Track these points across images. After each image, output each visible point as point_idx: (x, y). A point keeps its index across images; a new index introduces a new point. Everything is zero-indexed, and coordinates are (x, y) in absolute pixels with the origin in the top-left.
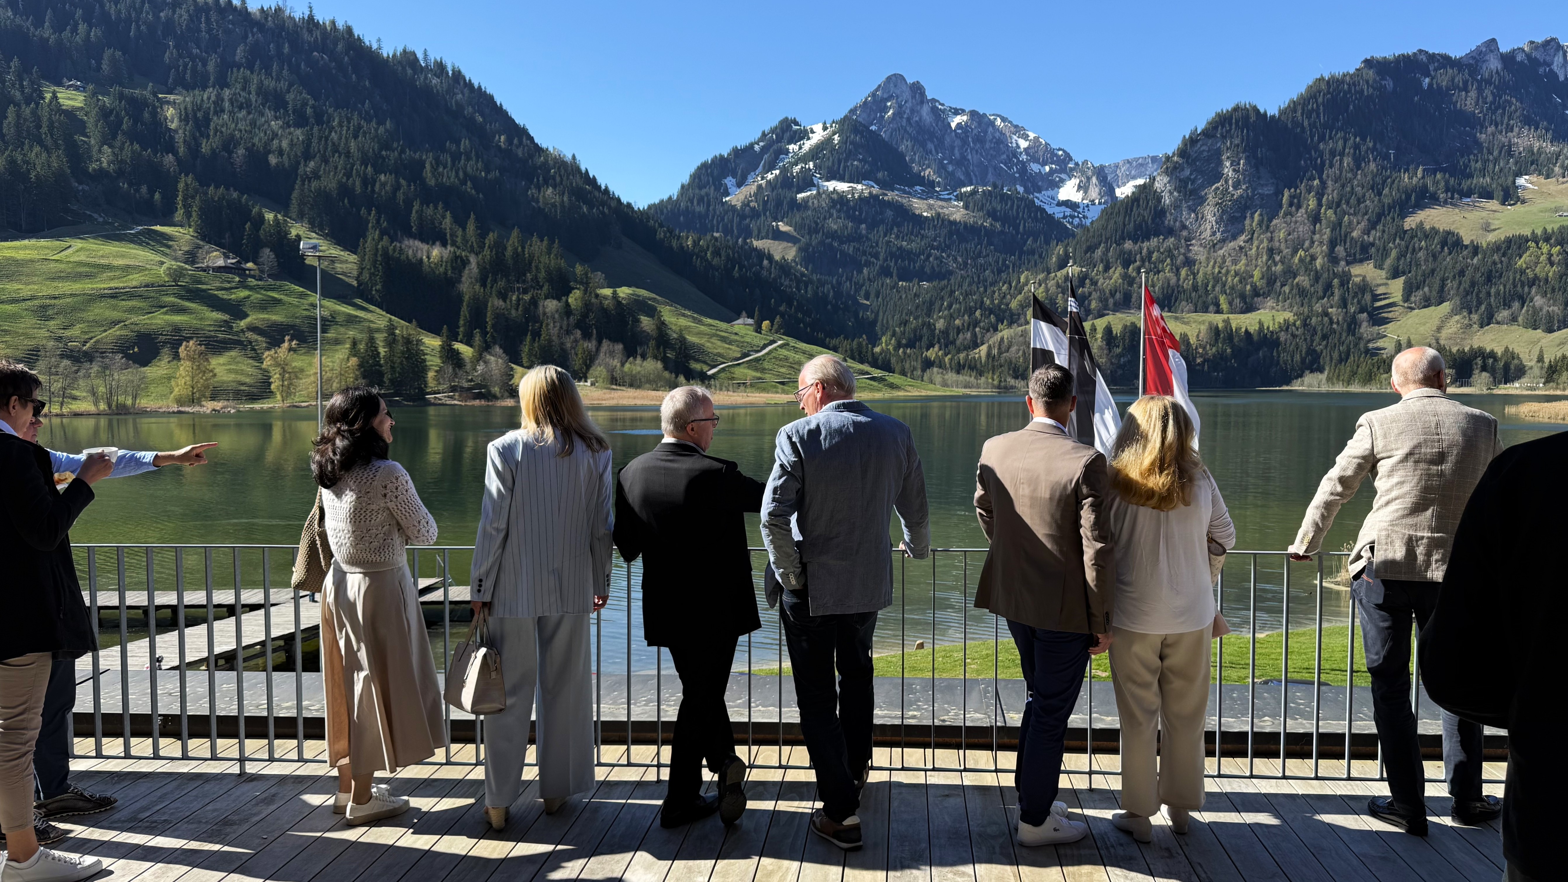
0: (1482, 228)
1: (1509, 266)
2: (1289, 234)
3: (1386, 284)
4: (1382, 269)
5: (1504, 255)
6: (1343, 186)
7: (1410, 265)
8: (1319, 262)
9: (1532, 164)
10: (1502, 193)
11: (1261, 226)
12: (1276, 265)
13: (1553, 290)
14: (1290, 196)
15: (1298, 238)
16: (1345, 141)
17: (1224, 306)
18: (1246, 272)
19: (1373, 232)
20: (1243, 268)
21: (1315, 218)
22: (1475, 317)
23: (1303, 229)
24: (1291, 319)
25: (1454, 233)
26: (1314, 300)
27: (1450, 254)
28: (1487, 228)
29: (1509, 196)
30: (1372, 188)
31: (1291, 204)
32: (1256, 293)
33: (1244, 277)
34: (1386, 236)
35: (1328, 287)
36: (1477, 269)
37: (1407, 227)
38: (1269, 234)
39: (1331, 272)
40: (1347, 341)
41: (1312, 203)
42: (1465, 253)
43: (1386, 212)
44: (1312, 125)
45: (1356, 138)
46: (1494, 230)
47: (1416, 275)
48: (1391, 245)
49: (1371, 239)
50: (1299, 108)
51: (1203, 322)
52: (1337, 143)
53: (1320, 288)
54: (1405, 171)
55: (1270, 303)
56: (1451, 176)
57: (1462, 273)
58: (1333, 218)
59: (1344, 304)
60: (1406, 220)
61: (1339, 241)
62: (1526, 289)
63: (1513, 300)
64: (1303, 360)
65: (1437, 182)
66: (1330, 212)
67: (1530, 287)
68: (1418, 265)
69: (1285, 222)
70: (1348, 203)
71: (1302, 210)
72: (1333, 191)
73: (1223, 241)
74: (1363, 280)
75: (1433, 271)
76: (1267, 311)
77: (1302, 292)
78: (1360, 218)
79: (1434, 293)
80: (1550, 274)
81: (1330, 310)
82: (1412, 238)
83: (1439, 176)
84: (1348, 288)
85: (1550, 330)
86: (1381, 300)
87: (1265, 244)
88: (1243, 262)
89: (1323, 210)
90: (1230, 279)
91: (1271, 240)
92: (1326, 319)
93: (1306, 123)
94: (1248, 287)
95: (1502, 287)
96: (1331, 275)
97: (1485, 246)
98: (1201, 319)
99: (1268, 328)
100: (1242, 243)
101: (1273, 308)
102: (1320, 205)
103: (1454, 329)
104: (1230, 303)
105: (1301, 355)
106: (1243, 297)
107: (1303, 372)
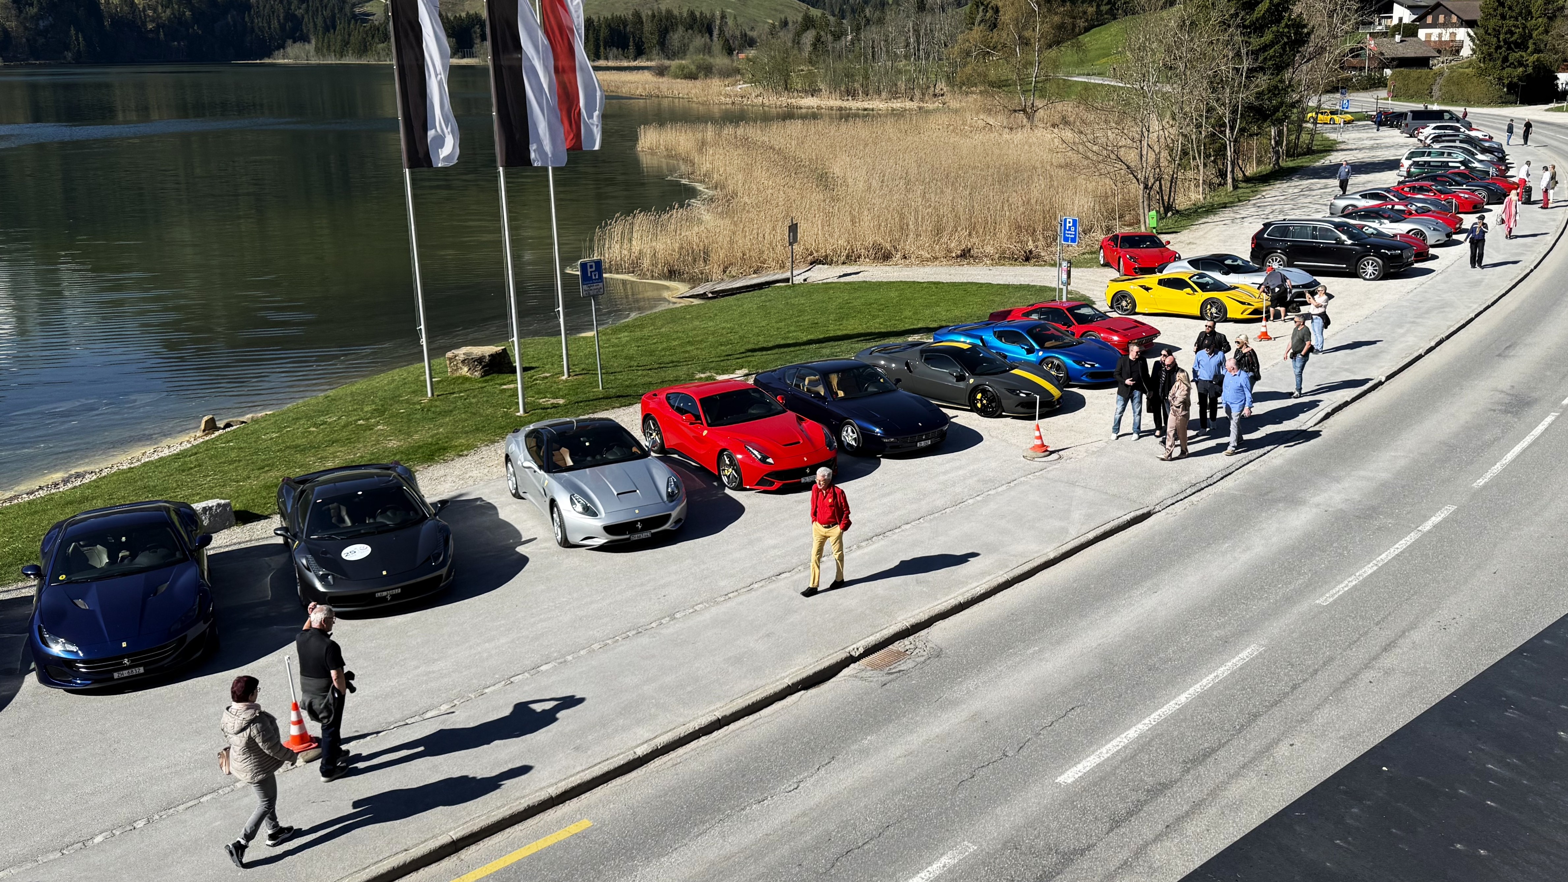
40: (330, 5)
107: (285, 42)
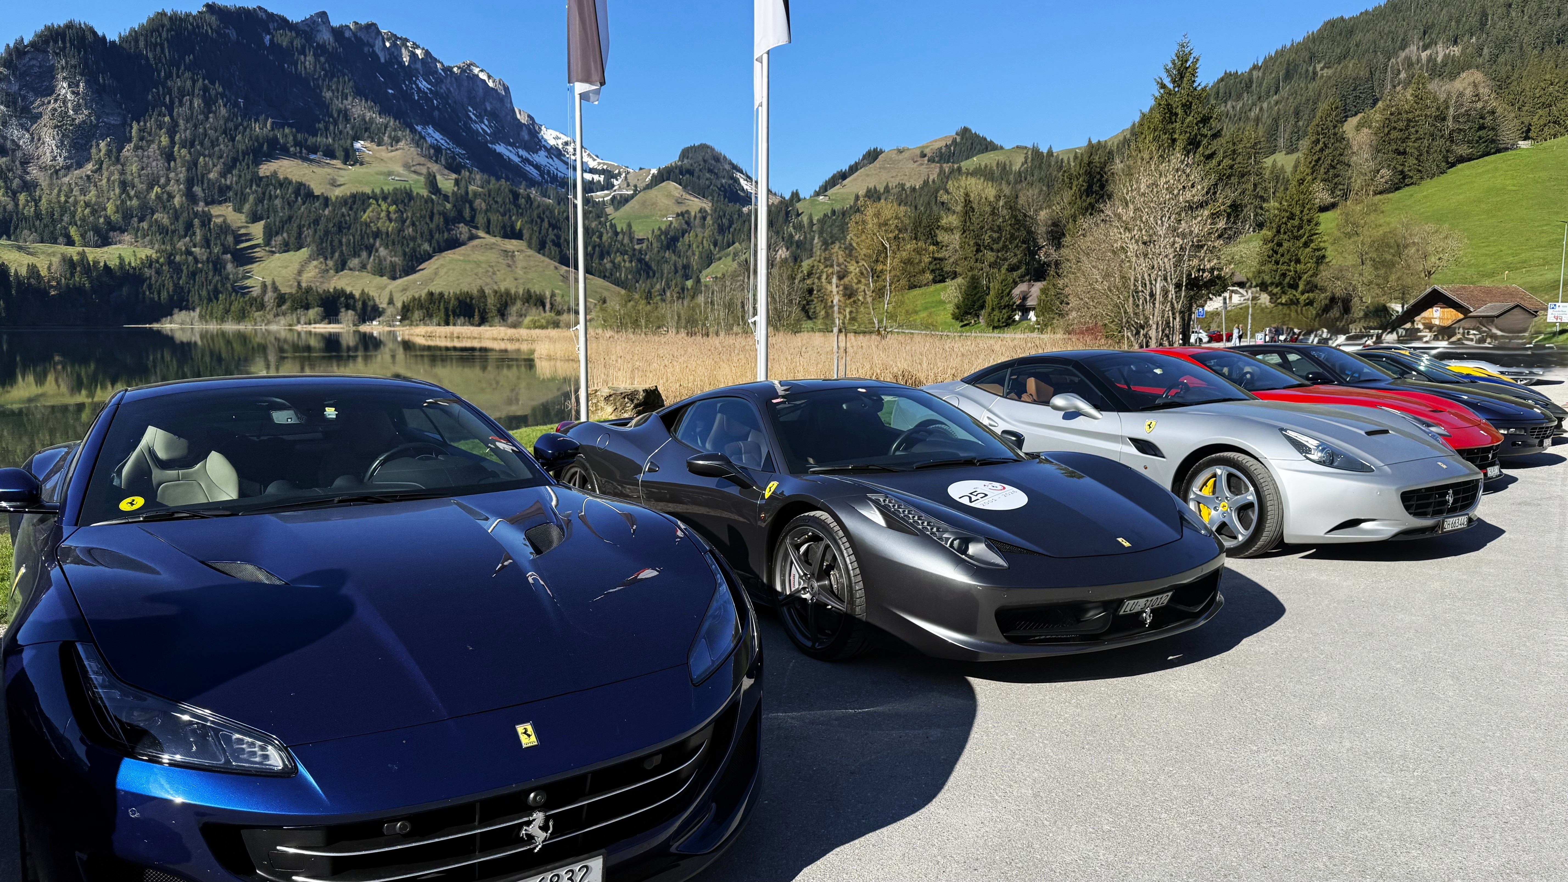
0: (330, 184)
1: (356, 219)
2: (143, 169)
3: (247, 227)
4: (241, 213)
5: (351, 209)
6: (195, 126)
7: (268, 211)
8: (177, 201)
9: (366, 131)
10: (343, 154)
11: (110, 157)
12: (131, 199)
13: (394, 243)
14: (140, 130)
15: (153, 174)
16: (194, 82)
17: (76, 238)
18: (96, 203)
19: (229, 176)
20: (94, 199)
21: (169, 157)
22: (330, 263)
23: (157, 165)
24: (154, 256)
25: (305, 185)
26: (175, 239)
27: (304, 203)
28: (334, 184)
29: (350, 157)
30: (225, 132)
31: (142, 139)
32: (112, 227)
33: (96, 209)
34: (242, 181)
35: (189, 226)
36: (328, 220)
37: (261, 174)
38: (119, 167)
39: (191, 211)
40: (214, 281)
41: (165, 140)
42: (317, 204)
43: (241, 158)
44: (158, 59)
45: (204, 80)
46: (340, 185)
47: (275, 221)
48: (248, 190)
49: (228, 182)
50: (142, 39)
51: (54, 254)
52: (185, 82)
53: (181, 226)
54: (256, 120)
55: (127, 237)
56: (298, 132)
57: (316, 222)
58: (188, 157)
59: (207, 243)
60: (261, 166)
61: (196, 181)
62: (371, 240)
63: (361, 249)
64: (171, 297)
65: (287, 135)
66: (184, 151)
67: (375, 239)
68: (276, 212)
69: (137, 156)
70: (202, 144)
71: (154, 146)
72: (185, 130)
73: (68, 168)
74: (224, 221)
75: (290, 218)
76: (125, 246)
77: (163, 230)
78: (215, 161)
79: (292, 239)
80: (390, 229)
81: (193, 249)
82: (267, 185)
83: (287, 130)
84: (209, 228)
85: (394, 278)
86: (242, 242)
87: (116, 176)
88: (92, 193)
89: (176, 149)
90: (79, 210)
91: (122, 173)
92: (190, 258)
93: (150, 55)
94: (102, 220)
95: (351, 237)
96: (192, 216)
97: (334, 199)
98: (50, 251)
99: (130, 264)
100: (89, 173)
101: (132, 244)
102: (173, 142)
103: (312, 274)
104: (83, 236)
105: (168, 292)
106: (97, 230)
107: (172, 310)
